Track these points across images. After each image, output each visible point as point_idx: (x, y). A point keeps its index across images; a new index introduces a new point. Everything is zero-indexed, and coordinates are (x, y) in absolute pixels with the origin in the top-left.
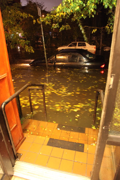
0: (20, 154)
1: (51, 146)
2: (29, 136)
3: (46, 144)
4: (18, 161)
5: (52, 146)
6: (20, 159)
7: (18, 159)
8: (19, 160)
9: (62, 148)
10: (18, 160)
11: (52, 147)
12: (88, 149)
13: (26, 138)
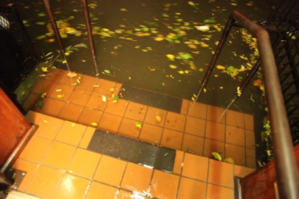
0: (21, 172)
1: (96, 151)
2: (45, 121)
3: (86, 146)
4: (13, 192)
5: (100, 153)
6: (18, 186)
7: (15, 188)
8: (16, 190)
9: (122, 159)
10: (13, 189)
11: (99, 155)
12: (183, 165)
13: (37, 127)
